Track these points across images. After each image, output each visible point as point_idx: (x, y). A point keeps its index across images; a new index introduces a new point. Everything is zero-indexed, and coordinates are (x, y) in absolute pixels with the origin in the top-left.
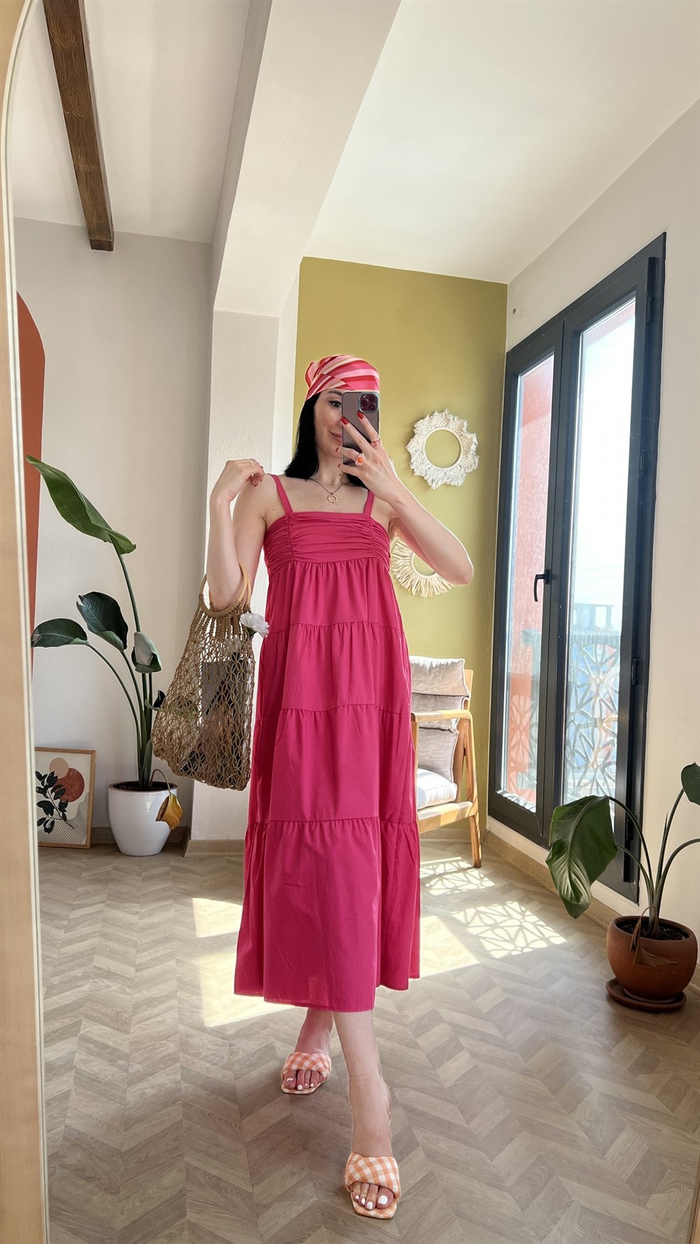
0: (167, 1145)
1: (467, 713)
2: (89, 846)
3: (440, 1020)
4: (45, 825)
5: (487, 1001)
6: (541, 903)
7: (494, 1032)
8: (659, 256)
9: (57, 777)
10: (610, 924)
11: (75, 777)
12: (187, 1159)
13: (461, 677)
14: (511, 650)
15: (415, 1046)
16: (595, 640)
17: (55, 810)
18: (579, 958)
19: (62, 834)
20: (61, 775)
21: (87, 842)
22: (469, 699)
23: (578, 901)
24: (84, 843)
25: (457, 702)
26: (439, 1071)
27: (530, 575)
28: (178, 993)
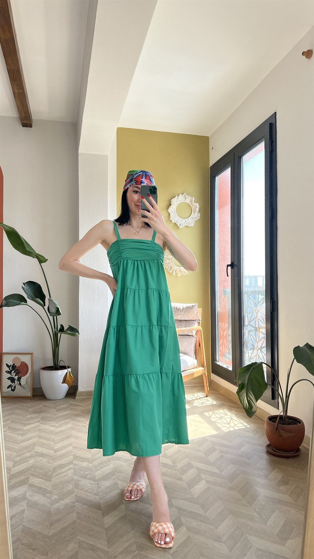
0: (69, 532)
1: (200, 328)
2: (32, 397)
3: (192, 467)
4: (11, 388)
5: (213, 457)
6: (236, 411)
7: (216, 471)
8: (274, 122)
9: (16, 366)
10: (266, 419)
11: (24, 365)
12: (78, 537)
13: (196, 312)
14: (218, 298)
15: (180, 479)
16: (254, 293)
17: (15, 381)
18: (254, 436)
19: (19, 391)
20: (18, 364)
21: (31, 395)
22: (200, 321)
23: (252, 410)
24: (29, 395)
25: (195, 323)
26: (192, 490)
27: (225, 265)
28: (74, 462)
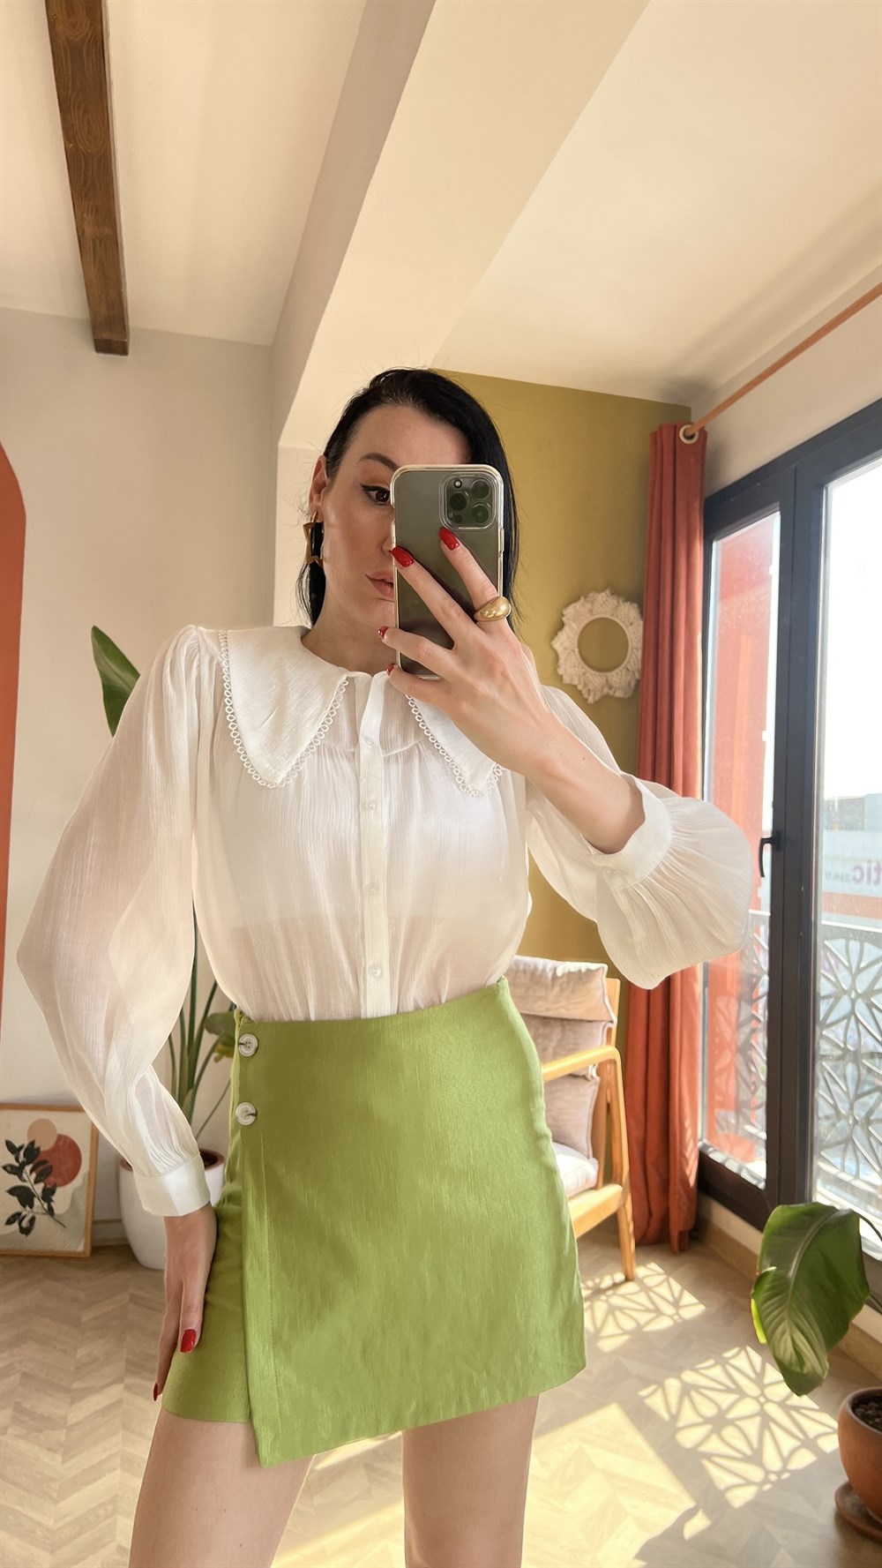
1: (611, 1051)
2: (88, 1255)
4: (20, 1224)
9: (38, 1149)
11: (67, 1148)
13: (601, 991)
17: (36, 1200)
19: (48, 1236)
22: (614, 1026)
24: (80, 1248)
25: (597, 1031)
